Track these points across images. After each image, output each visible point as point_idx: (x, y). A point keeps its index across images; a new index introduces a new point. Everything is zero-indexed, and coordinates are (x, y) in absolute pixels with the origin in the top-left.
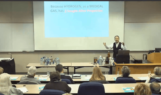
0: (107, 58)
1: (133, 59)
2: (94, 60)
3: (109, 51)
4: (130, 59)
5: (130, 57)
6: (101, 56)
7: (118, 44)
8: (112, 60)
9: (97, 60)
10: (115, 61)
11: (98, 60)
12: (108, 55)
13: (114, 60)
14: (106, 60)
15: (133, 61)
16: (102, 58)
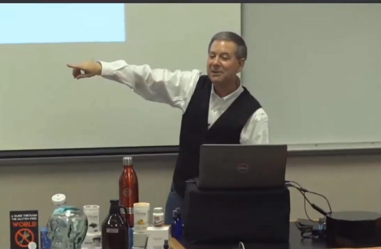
0: (115, 207)
1: (316, 216)
2: (13, 230)
3: (128, 158)
4: (293, 218)
5: (294, 195)
6: (59, 198)
7: (229, 99)
8: (150, 229)
9: (35, 230)
10: (175, 233)
11: (42, 228)
12: (123, 184)
13: (166, 228)
14: (105, 227)
15: (315, 232)
16: (77, 211)
